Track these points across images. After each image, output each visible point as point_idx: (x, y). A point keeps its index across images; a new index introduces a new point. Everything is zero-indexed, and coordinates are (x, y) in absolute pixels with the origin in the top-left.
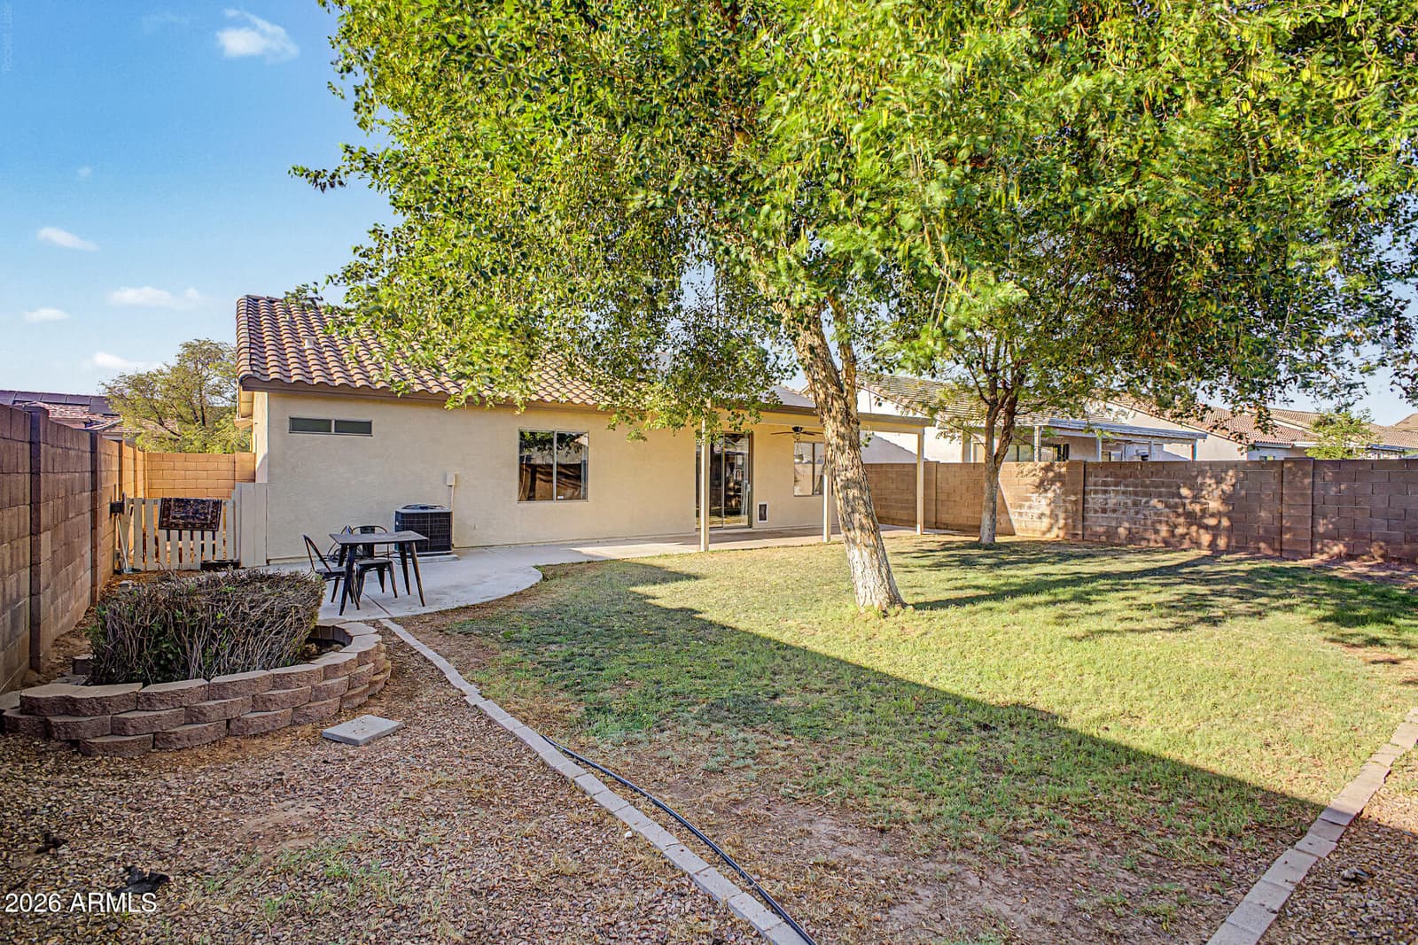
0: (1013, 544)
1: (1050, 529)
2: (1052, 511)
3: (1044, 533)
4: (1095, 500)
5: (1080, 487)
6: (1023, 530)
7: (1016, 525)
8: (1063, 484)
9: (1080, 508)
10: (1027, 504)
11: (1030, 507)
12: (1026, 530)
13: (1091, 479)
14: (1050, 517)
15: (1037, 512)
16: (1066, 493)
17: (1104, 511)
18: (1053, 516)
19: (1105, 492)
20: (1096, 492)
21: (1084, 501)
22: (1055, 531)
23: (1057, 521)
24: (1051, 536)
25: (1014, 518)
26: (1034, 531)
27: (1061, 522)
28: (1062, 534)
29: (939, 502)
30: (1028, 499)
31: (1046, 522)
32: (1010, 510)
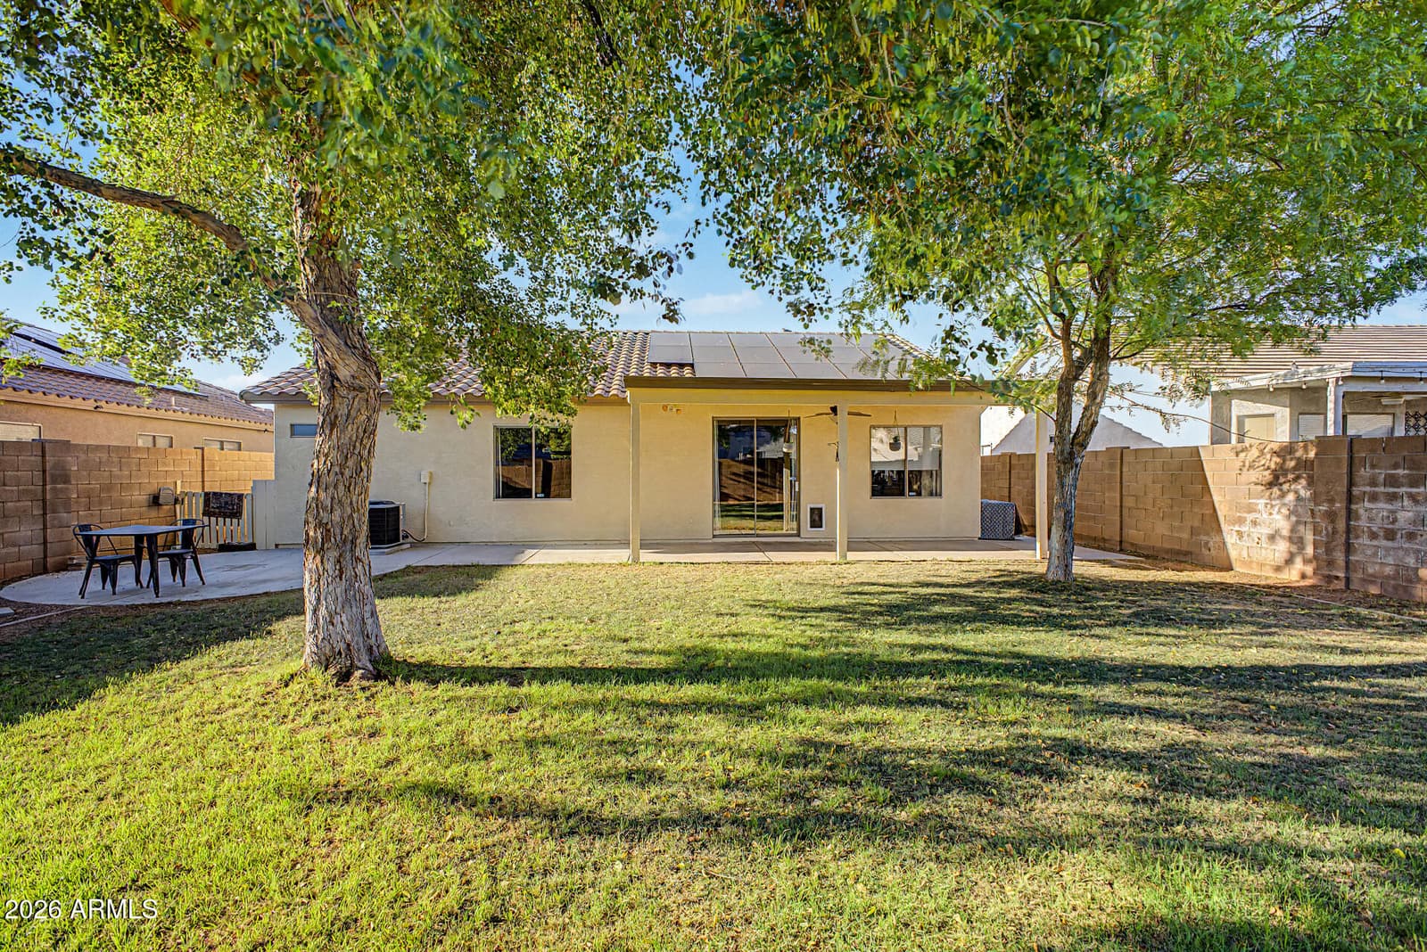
0: (1224, 587)
1: (1289, 561)
2: (1293, 530)
3: (1278, 569)
4: (1371, 513)
5: (1342, 488)
6: (1244, 563)
7: (1233, 554)
8: (1311, 482)
9: (1341, 525)
10: (1250, 517)
11: (1254, 523)
12: (1249, 563)
13: (1364, 473)
14: (1290, 539)
15: (1265, 531)
16: (1315, 498)
17: (1390, 535)
18: (1296, 540)
19: (1392, 498)
20: (1374, 498)
21: (1350, 515)
22: (1298, 565)
23: (1302, 548)
24: (1292, 576)
25: (1230, 539)
26: (1262, 565)
27: (1310, 550)
28: (1309, 570)
29: (1125, 511)
30: (1251, 509)
31: (1282, 547)
32: (1224, 527)
